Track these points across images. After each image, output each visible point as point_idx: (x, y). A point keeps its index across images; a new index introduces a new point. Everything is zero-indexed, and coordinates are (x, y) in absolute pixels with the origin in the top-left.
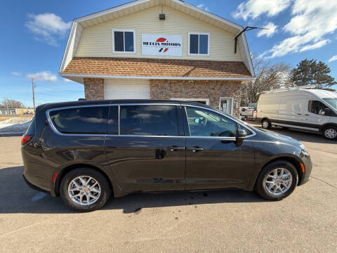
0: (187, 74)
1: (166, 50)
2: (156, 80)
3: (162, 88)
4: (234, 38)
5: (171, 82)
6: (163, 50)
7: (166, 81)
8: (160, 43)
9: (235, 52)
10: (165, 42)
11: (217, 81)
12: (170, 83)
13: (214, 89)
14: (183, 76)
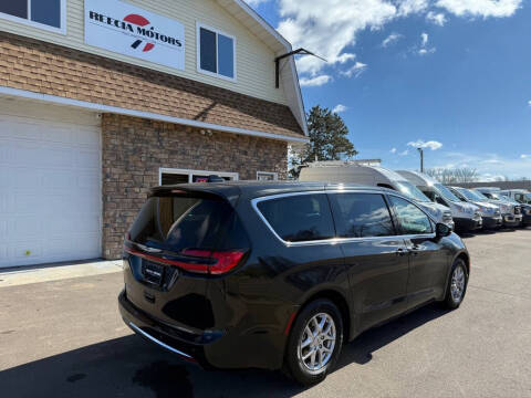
0: (203, 115)
1: (149, 47)
2: (122, 117)
3: (139, 138)
4: (273, 58)
5: (159, 127)
6: (142, 46)
7: (148, 122)
8: (135, 27)
9: (277, 86)
10: (147, 28)
11: (251, 138)
12: (159, 130)
13: (246, 153)
14: (196, 118)
